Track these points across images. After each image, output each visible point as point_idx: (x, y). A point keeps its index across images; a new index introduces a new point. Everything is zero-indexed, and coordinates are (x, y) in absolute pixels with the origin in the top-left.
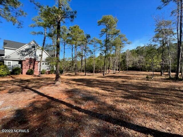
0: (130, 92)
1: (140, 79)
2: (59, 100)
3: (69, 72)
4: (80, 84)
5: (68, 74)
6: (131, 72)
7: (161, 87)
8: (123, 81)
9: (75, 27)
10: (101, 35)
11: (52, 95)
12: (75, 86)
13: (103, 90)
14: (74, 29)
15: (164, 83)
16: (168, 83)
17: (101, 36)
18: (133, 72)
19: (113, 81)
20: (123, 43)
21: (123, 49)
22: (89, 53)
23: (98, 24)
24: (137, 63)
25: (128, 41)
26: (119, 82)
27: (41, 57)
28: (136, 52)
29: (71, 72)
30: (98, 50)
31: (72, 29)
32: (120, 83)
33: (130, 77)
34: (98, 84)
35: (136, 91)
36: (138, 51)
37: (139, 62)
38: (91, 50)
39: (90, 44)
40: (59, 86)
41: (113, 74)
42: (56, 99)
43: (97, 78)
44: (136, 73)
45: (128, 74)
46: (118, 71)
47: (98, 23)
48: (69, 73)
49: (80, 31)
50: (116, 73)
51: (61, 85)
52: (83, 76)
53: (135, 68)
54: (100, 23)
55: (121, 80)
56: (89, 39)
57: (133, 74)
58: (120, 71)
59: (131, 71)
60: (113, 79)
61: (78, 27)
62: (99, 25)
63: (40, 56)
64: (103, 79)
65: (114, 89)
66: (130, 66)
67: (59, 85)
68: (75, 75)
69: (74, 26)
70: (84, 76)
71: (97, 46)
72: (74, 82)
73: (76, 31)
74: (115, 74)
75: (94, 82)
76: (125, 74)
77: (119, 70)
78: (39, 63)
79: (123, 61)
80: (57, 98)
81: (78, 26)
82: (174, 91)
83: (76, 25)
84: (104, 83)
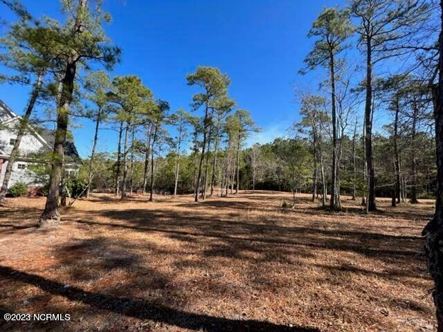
0: (231, 240)
1: (270, 208)
2: (30, 273)
3: (108, 192)
4: (121, 226)
5: (101, 198)
6: (260, 193)
7: (297, 226)
8: (232, 215)
9: (130, 81)
10: (195, 107)
11: (12, 261)
12: (104, 230)
13: (172, 237)
14: (125, 84)
15: (308, 217)
16: (316, 216)
17: (195, 110)
18: (264, 193)
19: (210, 216)
20: (244, 128)
21: (245, 142)
22: (165, 145)
23: (188, 82)
24: (274, 173)
25: (255, 126)
26: (223, 216)
27: (13, 146)
28: (273, 150)
29: (112, 192)
30: (187, 140)
31: (120, 83)
32: (222, 220)
33: (252, 204)
34: (168, 223)
35: (243, 237)
36: (276, 147)
37: (277, 172)
38: (171, 139)
39: (168, 122)
40: (54, 232)
41: (222, 196)
42: (18, 272)
43: (177, 209)
44: (270, 194)
45: (253, 198)
46: (234, 191)
47: (188, 79)
48: (107, 195)
49: (141, 92)
50: (228, 195)
51: (60, 229)
52: (143, 204)
53: (269, 186)
54: (192, 81)
55: (229, 212)
56: (166, 112)
57: (262, 198)
58: (239, 191)
59: (262, 191)
60: (213, 209)
61: (140, 81)
62: (191, 84)
63: (11, 143)
64: (189, 210)
65: (200, 235)
66: (261, 180)
67: (52, 230)
68: (120, 200)
69: (128, 77)
70: (146, 202)
71: (186, 129)
72: (106, 220)
73: (130, 90)
74: (224, 197)
75: (161, 219)
76: (247, 197)
77: (235, 187)
78: (7, 162)
79: (246, 167)
80: (23, 269)
81: (138, 78)
82: (313, 233)
83: (132, 76)
84: (184, 221)
